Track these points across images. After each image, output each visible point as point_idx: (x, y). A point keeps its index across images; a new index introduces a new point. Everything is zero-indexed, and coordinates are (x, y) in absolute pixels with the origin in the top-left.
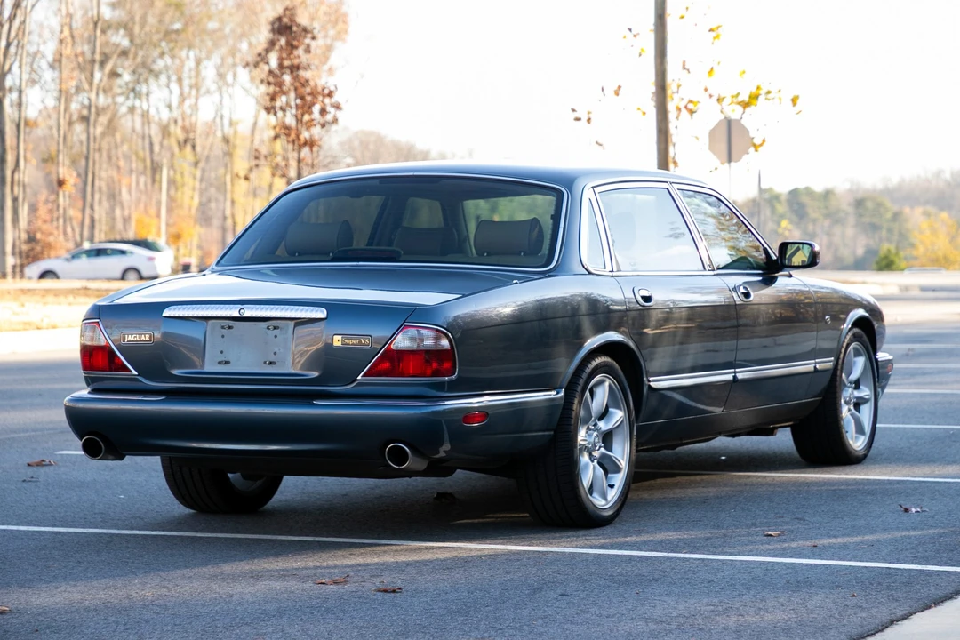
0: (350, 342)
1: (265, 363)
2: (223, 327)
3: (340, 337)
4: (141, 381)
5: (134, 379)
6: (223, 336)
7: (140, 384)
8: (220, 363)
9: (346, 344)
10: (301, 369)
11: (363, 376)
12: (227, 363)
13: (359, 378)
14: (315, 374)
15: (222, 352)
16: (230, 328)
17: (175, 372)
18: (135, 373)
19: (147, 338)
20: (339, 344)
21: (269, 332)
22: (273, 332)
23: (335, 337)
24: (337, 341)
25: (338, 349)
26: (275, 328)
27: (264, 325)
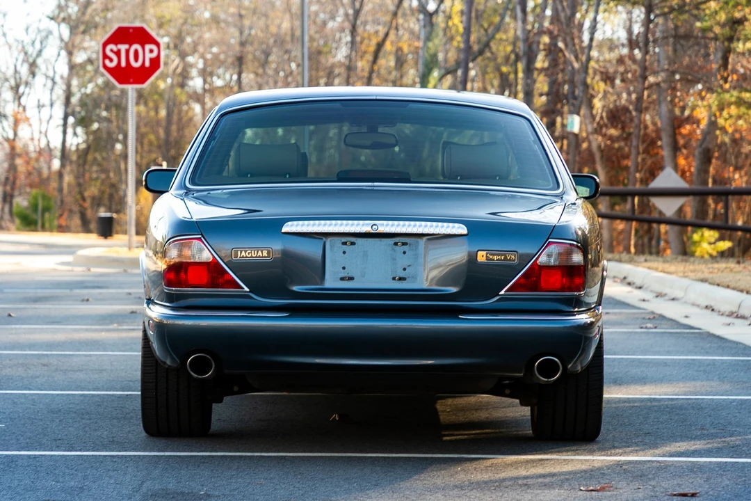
0: (495, 258)
1: (394, 279)
2: (345, 243)
3: (484, 253)
4: (254, 299)
5: (245, 296)
6: (344, 253)
7: (253, 300)
8: (342, 279)
9: (491, 260)
10: (437, 285)
11: (505, 291)
12: (351, 279)
13: (502, 292)
14: (454, 290)
15: (344, 268)
16: (353, 244)
17: (295, 288)
18: (247, 289)
19: (265, 253)
20: (484, 260)
21: (397, 248)
22: (400, 249)
23: (479, 253)
24: (482, 257)
25: (482, 264)
26: (404, 244)
27: (391, 241)
